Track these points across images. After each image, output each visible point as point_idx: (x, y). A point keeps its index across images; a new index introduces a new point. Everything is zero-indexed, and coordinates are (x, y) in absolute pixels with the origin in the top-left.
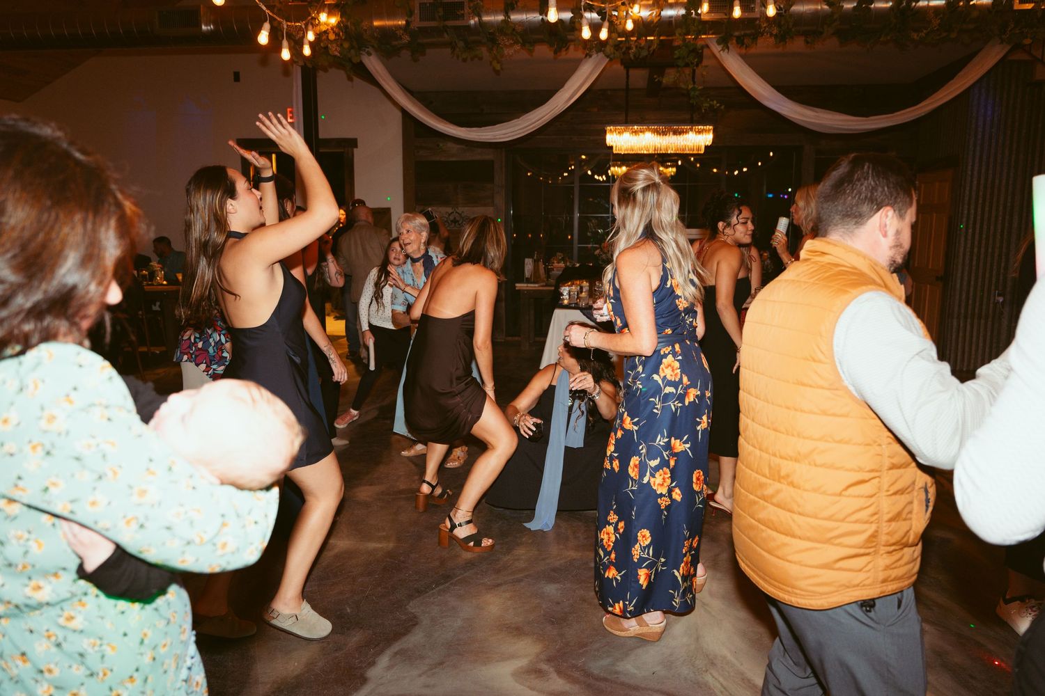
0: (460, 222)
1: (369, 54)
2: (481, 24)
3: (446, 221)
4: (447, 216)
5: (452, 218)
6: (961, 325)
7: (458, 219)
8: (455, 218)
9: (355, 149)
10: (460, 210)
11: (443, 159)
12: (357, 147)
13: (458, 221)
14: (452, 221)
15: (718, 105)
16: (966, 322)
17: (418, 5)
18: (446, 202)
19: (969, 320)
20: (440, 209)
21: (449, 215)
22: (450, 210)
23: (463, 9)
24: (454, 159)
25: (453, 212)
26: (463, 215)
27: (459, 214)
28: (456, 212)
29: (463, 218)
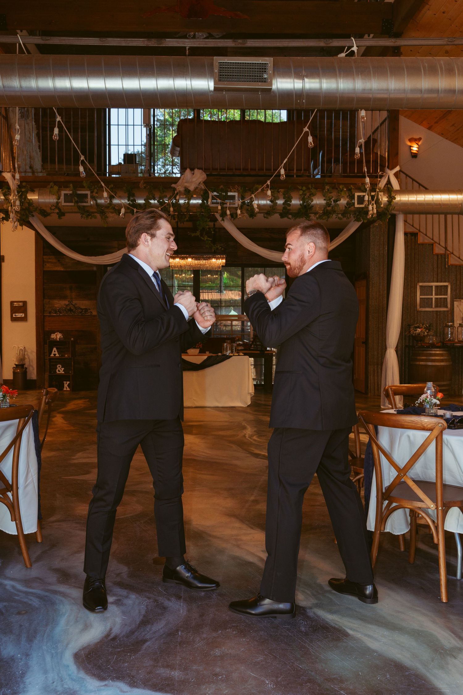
0: (74, 310)
1: (33, 216)
2: (97, 205)
4: (65, 307)
5: (68, 308)
6: (375, 369)
7: (72, 308)
8: (70, 308)
9: (3, 263)
10: (74, 302)
11: (62, 269)
12: (4, 261)
13: (73, 310)
15: (220, 248)
16: (378, 367)
17: (63, 195)
18: (64, 298)
19: (379, 366)
20: (61, 302)
21: (67, 306)
22: (67, 302)
23: (87, 198)
24: (69, 270)
25: (69, 304)
26: (76, 306)
27: (73, 305)
28: (71, 304)
29: (76, 308)
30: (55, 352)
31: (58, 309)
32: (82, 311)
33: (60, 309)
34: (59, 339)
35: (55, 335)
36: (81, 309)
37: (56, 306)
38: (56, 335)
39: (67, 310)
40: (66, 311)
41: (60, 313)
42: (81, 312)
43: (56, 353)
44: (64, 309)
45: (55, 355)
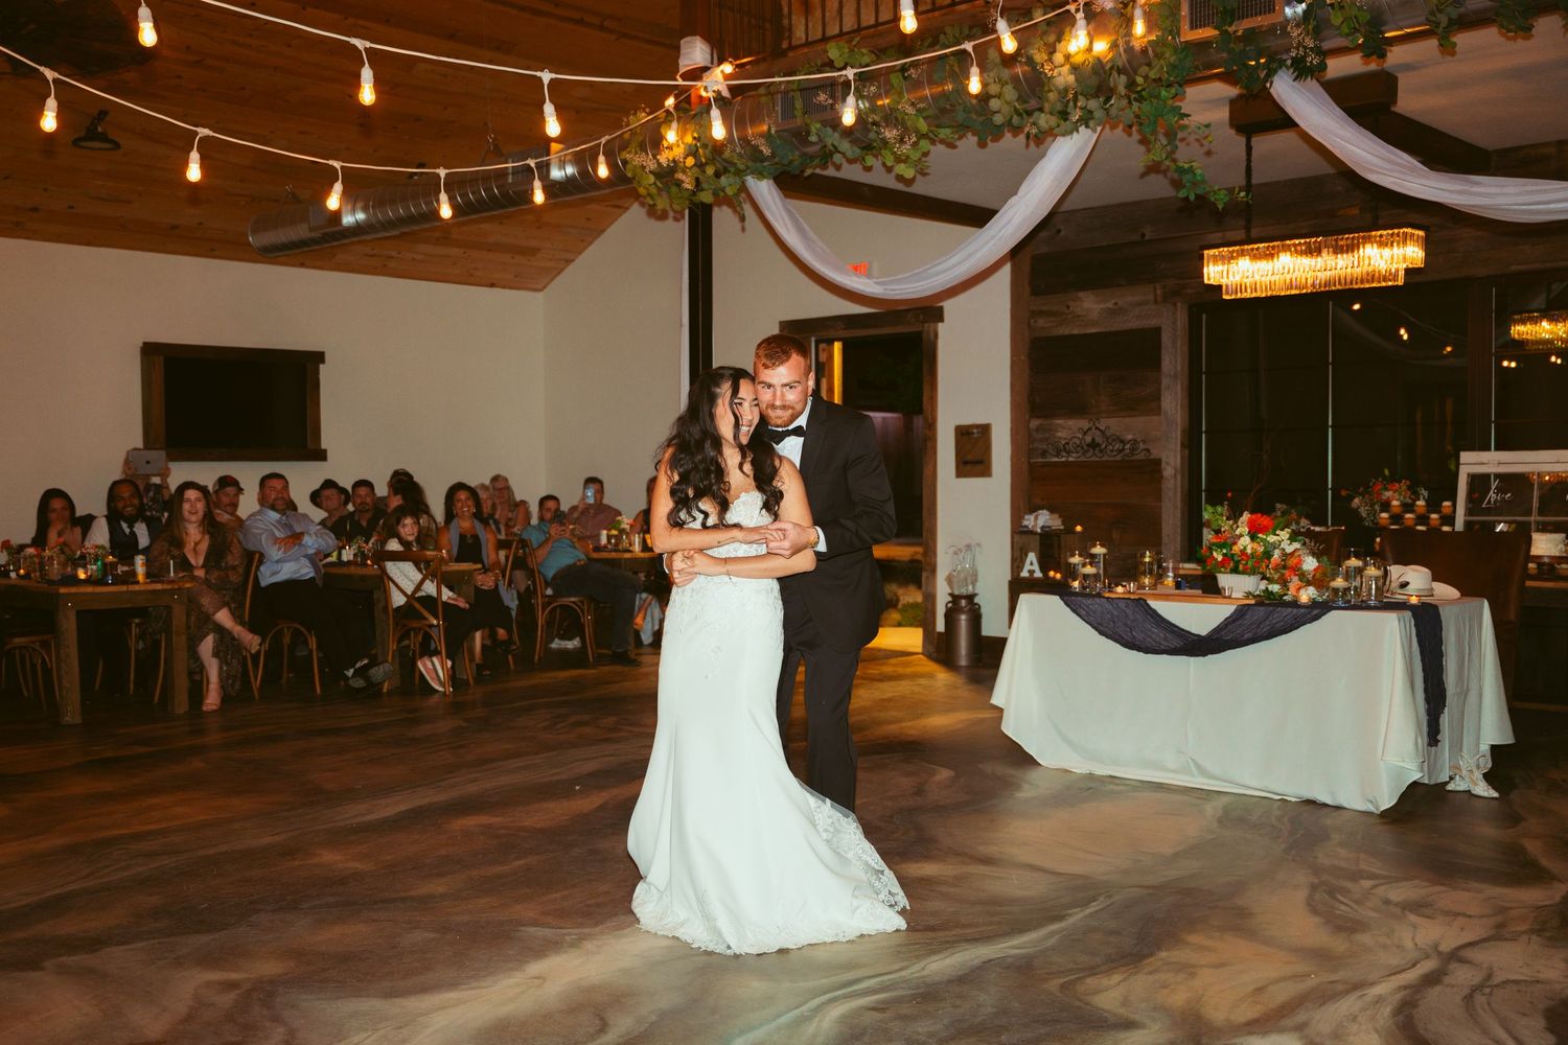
0: (1103, 446)
3: (1078, 446)
4: (1080, 437)
5: (1088, 439)
7: (1099, 440)
8: (1093, 439)
9: (940, 324)
10: (1104, 423)
11: (1076, 332)
12: (941, 319)
13: (1098, 445)
14: (1088, 445)
18: (1077, 410)
20: (1071, 423)
21: (1085, 433)
22: (1084, 424)
24: (1094, 331)
25: (1090, 429)
26: (1108, 433)
27: (1101, 431)
28: (1097, 428)
29: (1108, 438)
30: (1031, 564)
31: (1063, 443)
32: (1123, 449)
33: (1067, 443)
34: (1042, 528)
35: (1032, 517)
36: (1122, 441)
37: (1059, 434)
38: (1036, 518)
39: (1085, 447)
40: (1082, 448)
41: (1069, 453)
42: (1120, 451)
43: (1036, 567)
44: (1078, 442)
45: (1031, 572)
